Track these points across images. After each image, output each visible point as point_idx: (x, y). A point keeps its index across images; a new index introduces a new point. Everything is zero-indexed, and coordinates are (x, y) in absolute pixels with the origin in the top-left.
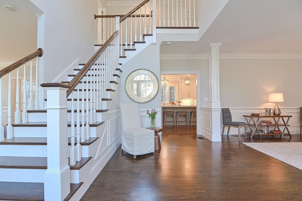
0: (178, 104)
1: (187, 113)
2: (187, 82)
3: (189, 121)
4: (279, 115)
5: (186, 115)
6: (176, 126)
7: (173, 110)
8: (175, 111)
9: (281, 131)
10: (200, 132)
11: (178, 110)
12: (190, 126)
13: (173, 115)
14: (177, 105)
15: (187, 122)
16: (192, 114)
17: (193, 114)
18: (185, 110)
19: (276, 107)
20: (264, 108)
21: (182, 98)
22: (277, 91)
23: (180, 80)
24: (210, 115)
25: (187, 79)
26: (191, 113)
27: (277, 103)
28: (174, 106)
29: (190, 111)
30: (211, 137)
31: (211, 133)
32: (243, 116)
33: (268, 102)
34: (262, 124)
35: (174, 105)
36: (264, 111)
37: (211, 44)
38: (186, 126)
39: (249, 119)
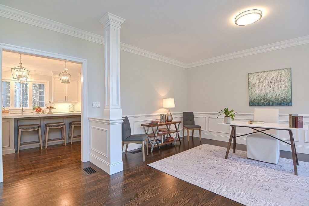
0: (48, 111)
1: (64, 125)
2: (64, 78)
3: (67, 136)
4: (171, 121)
5: (61, 129)
6: (44, 147)
7: (38, 122)
8: (43, 123)
9: (173, 138)
10: (86, 156)
11: (46, 122)
12: (69, 144)
13: (38, 130)
14: (46, 113)
15: (64, 139)
16: (71, 126)
17: (73, 126)
18: (61, 121)
19: (169, 113)
20: (159, 114)
21: (56, 102)
22: (169, 97)
23: (53, 76)
24: (106, 131)
25: (65, 73)
26: (71, 124)
27: (169, 109)
28: (41, 115)
29: (69, 121)
30: (109, 167)
31: (109, 160)
32: (142, 125)
33: (162, 108)
34: (159, 133)
35: (41, 112)
36: (159, 118)
37: (111, 16)
38: (63, 145)
39: (146, 128)
